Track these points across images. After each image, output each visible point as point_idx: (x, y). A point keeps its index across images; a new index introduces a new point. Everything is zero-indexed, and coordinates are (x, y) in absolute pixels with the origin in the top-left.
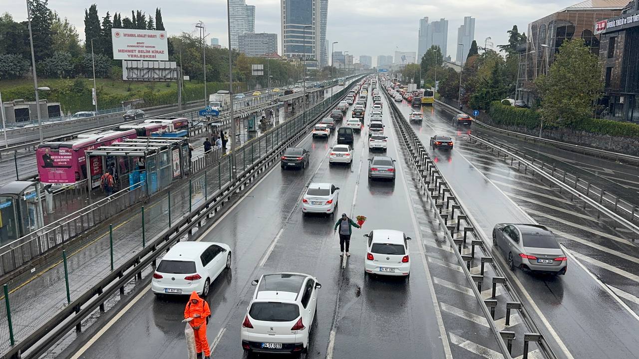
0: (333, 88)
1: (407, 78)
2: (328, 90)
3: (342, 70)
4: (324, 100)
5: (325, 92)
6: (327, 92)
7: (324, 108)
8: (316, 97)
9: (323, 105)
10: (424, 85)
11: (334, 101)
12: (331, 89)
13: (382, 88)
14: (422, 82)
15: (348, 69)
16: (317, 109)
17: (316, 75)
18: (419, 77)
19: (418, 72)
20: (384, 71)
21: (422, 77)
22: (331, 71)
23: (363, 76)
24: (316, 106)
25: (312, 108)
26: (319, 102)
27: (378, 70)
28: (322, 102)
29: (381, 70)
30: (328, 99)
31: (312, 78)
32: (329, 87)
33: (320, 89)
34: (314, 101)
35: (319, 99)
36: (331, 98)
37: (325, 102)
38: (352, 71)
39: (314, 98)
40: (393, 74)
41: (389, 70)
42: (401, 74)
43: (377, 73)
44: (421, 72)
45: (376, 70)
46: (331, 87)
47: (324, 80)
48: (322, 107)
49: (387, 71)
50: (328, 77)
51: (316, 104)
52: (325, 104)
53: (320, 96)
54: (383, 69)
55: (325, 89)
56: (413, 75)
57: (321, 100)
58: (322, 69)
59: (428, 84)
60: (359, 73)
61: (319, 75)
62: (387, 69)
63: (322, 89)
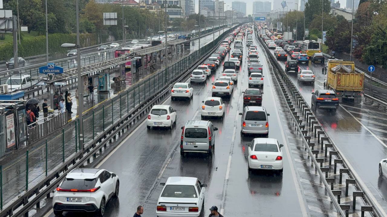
0: (201, 39)
1: (289, 27)
3: (212, 19)
5: (191, 44)
6: (193, 45)
7: (190, 63)
8: (180, 50)
9: (189, 59)
10: (309, 35)
12: (198, 41)
14: (306, 32)
15: (218, 17)
16: (182, 65)
17: (180, 25)
18: (303, 26)
19: (302, 21)
20: (261, 20)
21: (306, 27)
22: (198, 20)
23: (236, 25)
24: (180, 61)
25: (176, 64)
26: (184, 56)
27: (254, 18)
28: (188, 56)
29: (257, 18)
30: (194, 53)
31: (176, 28)
32: (196, 39)
33: (186, 41)
34: (178, 55)
35: (184, 52)
36: (198, 52)
37: (191, 57)
38: (223, 20)
39: (178, 52)
40: (271, 23)
41: (266, 18)
42: (282, 23)
43: (253, 22)
44: (305, 21)
45: (252, 18)
46: (198, 38)
47: (189, 30)
48: (188, 62)
49: (264, 19)
50: (195, 27)
51: (180, 59)
52: (191, 58)
53: (185, 49)
54: (260, 18)
55: (191, 41)
56: (296, 24)
57: (186, 54)
58: (187, 18)
59: (313, 35)
60: (232, 22)
61: (184, 25)
62: (265, 18)
63: (187, 41)
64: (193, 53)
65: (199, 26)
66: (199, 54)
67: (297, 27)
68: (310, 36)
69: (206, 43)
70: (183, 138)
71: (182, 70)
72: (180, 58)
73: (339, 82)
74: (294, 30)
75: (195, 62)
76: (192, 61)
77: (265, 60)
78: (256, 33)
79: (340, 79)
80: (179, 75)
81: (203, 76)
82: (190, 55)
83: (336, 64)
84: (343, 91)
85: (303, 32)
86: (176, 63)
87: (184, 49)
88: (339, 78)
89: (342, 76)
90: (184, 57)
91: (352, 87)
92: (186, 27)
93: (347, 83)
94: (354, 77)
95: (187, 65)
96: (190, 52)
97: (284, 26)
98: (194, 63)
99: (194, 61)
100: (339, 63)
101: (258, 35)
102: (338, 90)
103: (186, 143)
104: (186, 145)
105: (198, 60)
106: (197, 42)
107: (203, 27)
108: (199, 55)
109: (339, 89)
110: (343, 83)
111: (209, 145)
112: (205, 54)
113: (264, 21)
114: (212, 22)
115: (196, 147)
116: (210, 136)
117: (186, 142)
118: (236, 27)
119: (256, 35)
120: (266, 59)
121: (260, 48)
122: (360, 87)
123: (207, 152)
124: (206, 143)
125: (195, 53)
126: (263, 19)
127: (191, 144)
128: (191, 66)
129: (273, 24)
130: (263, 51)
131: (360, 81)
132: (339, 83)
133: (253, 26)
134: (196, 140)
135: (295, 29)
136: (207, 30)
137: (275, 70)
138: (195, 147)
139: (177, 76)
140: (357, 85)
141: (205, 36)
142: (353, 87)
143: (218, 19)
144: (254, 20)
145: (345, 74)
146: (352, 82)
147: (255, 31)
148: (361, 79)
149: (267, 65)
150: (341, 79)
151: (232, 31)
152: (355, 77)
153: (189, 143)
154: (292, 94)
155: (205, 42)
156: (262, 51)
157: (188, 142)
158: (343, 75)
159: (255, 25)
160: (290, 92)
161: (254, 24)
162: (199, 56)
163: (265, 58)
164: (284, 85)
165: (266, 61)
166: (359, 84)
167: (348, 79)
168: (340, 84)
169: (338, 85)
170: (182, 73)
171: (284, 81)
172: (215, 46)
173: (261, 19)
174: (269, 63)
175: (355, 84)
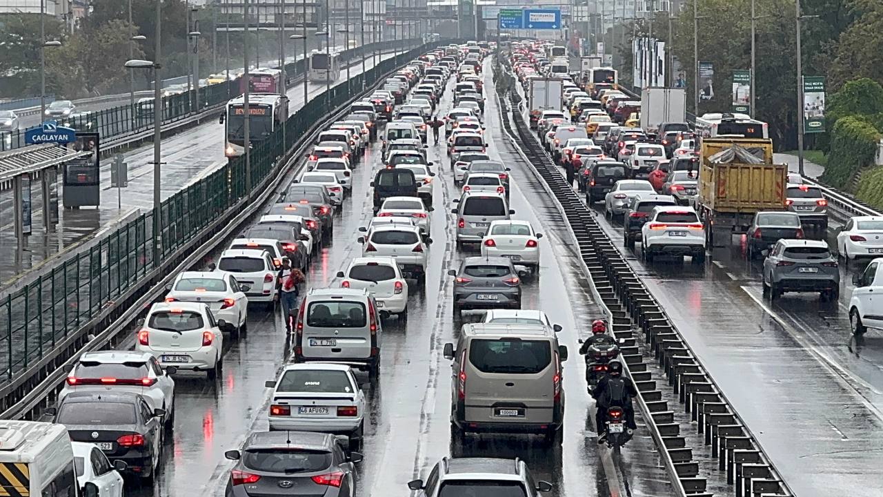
0: (166, 146)
1: (707, 72)
2: (127, 159)
3: (233, 20)
4: (103, 232)
5: (105, 176)
6: (120, 179)
7: (98, 294)
8: (37, 214)
9: (95, 269)
10: (828, 122)
11: (170, 242)
12: (148, 153)
13: (526, 142)
14: (809, 99)
15: (272, 10)
16: (47, 303)
17: (36, 57)
18: (789, 67)
19: (783, 37)
20: (538, 25)
21: (810, 73)
22: (146, 27)
23: (385, 58)
24: (40, 281)
25: (10, 298)
26: (61, 250)
27: (495, 13)
28: (85, 248)
29: (512, 13)
30: (127, 227)
31: (10, 74)
32: (137, 145)
33: (72, 154)
34: (25, 244)
35: (59, 226)
36: (150, 221)
37: (104, 255)
38: (306, 25)
39: (29, 222)
40: (600, 47)
41: (569, 17)
42: (661, 45)
43: (490, 39)
44: (803, 33)
45: (479, 13)
46: (149, 140)
47: (96, 90)
48: (84, 286)
49: (557, 22)
50: (128, 67)
51: (40, 267)
52: (104, 262)
53: (67, 207)
54: (528, 12)
55: (107, 155)
56: (748, 51)
57: (75, 240)
58: (78, 13)
59: (851, 118)
60: (359, 37)
61: (63, 56)
62: (557, 13)
63: (81, 153)
64: (118, 233)
65: (158, 66)
66: (155, 234)
67: (752, 70)
68: (836, 125)
69: (197, 169)
70: (301, 329)
71: (52, 336)
72: (35, 265)
73: (721, 189)
74: (735, 86)
75: (133, 287)
76: (114, 283)
77: (567, 269)
78: (509, 106)
79: (725, 181)
80: (34, 366)
81: (268, 279)
82: (100, 245)
83: (723, 145)
84: (733, 214)
85: (794, 103)
86: (13, 290)
87: (61, 206)
88: (722, 177)
89: (730, 171)
90: (62, 254)
91: (756, 202)
92: (77, 70)
93: (745, 192)
94: (760, 175)
95: (84, 306)
96: (97, 227)
97: (677, 65)
98: (125, 296)
99: (127, 278)
100: (730, 142)
101: (517, 117)
102: (720, 210)
103: (311, 341)
104: (311, 345)
105: (150, 274)
106: (140, 163)
107: (178, 72)
108: (156, 242)
109: (722, 207)
110: (732, 192)
111: (370, 346)
112: (194, 239)
113: (554, 34)
114: (237, 39)
115: (339, 350)
116: (373, 322)
117: (309, 338)
118: (386, 69)
119: (506, 120)
120: (574, 265)
121: (535, 197)
122: (779, 203)
123: (365, 364)
124: (363, 341)
125: (132, 230)
126: (551, 18)
127: (325, 342)
128: (106, 312)
129: (607, 52)
130: (555, 218)
131: (778, 184)
132: (723, 192)
133: (487, 64)
134: (336, 334)
135: (744, 83)
136: (202, 90)
137: (630, 335)
138: (334, 350)
139: (20, 376)
140: (769, 196)
141: (193, 124)
142: (759, 202)
143: (271, 19)
144: (492, 26)
145: (737, 168)
146: (757, 190)
147: (501, 91)
148: (780, 180)
149: (581, 302)
150: (728, 181)
151: (368, 93)
152: (762, 173)
153: (319, 342)
154: (730, 481)
155: (190, 164)
156: (546, 218)
157: (316, 338)
158: (732, 170)
159: (499, 60)
160: (722, 468)
161: (496, 52)
162: (155, 248)
163: (565, 260)
164: (685, 426)
165: (572, 280)
166: (774, 194)
167: (745, 180)
168: (724, 196)
169: (718, 198)
170: (48, 355)
171: (684, 400)
172: (253, 185)
173: (534, 18)
174: (589, 292)
175: (766, 194)
